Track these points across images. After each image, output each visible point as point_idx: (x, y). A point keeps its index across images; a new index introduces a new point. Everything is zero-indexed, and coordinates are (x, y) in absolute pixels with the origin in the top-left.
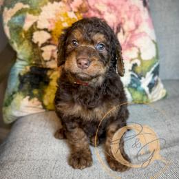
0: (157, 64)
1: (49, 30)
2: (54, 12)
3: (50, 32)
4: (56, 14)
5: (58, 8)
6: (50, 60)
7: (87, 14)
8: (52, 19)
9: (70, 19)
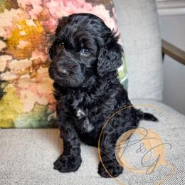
0: (125, 78)
1: (5, 39)
2: (11, 19)
3: (6, 41)
4: (12, 22)
5: (15, 15)
6: (4, 72)
7: (47, 22)
8: (8, 27)
9: (28, 27)
